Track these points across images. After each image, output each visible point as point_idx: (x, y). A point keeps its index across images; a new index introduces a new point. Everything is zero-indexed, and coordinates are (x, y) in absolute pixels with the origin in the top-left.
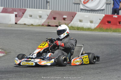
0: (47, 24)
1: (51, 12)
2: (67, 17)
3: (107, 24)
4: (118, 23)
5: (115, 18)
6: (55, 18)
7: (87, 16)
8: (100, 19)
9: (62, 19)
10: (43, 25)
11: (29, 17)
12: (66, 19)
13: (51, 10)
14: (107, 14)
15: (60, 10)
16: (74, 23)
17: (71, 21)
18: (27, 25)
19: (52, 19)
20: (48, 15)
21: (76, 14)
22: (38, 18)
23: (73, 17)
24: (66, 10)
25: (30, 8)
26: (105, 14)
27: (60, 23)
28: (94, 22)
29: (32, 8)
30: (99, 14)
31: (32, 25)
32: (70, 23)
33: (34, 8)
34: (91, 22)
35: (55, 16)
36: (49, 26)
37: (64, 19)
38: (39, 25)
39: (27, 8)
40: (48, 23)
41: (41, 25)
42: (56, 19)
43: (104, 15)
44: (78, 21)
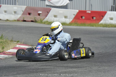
0: (22, 19)
1: (27, 8)
2: (42, 12)
3: (81, 19)
4: (91, 18)
5: (88, 13)
6: (29, 14)
7: (62, 12)
8: (74, 15)
9: (37, 14)
10: (18, 20)
11: (4, 13)
12: (41, 15)
13: (26, 7)
14: (81, 10)
15: (33, 6)
16: (49, 18)
17: (46, 16)
18: (3, 20)
19: (27, 15)
20: (23, 11)
21: (50, 10)
22: (13, 13)
23: (48, 13)
24: (41, 6)
25: (5, 4)
26: (79, 9)
27: (36, 19)
28: (68, 17)
29: (8, 4)
30: (73, 10)
31: (7, 20)
32: (45, 18)
33: (10, 4)
34: (66, 17)
35: (29, 12)
36: (25, 21)
37: (39, 14)
38: (15, 21)
39: (3, 4)
40: (24, 18)
41: (17, 20)
42: (31, 15)
43: (78, 11)
44: (53, 16)
